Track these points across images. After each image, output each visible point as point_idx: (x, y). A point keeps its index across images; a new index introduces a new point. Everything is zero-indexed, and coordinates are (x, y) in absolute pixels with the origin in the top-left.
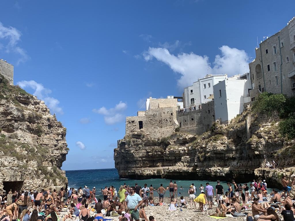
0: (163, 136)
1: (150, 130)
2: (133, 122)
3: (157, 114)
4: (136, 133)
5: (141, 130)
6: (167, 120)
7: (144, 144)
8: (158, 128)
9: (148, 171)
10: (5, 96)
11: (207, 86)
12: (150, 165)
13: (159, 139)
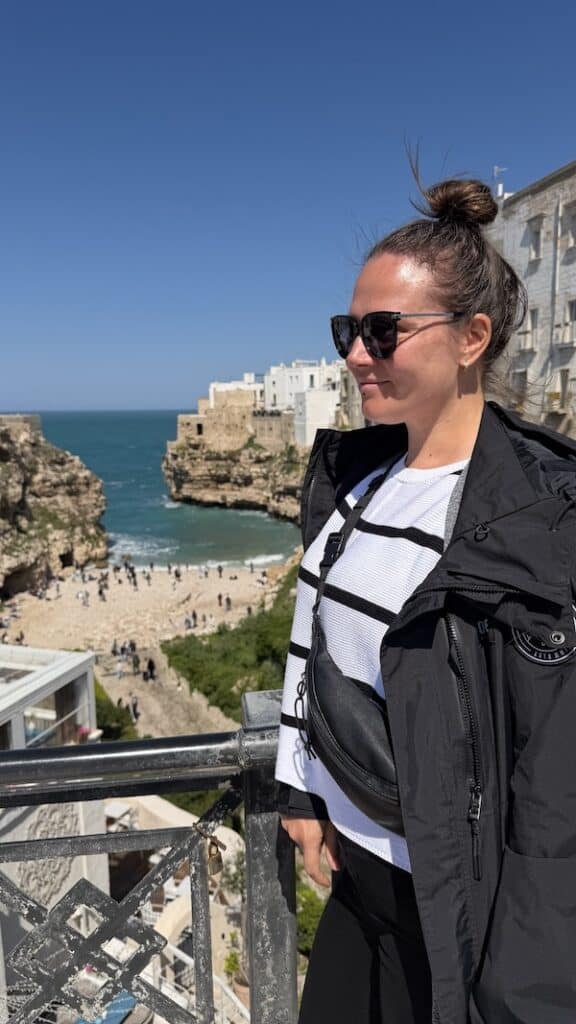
0: (231, 448)
1: (213, 438)
2: (188, 424)
3: (224, 414)
4: (193, 442)
5: (201, 437)
6: (237, 426)
7: (204, 457)
8: (225, 435)
11: (294, 379)
12: (214, 486)
13: (225, 452)
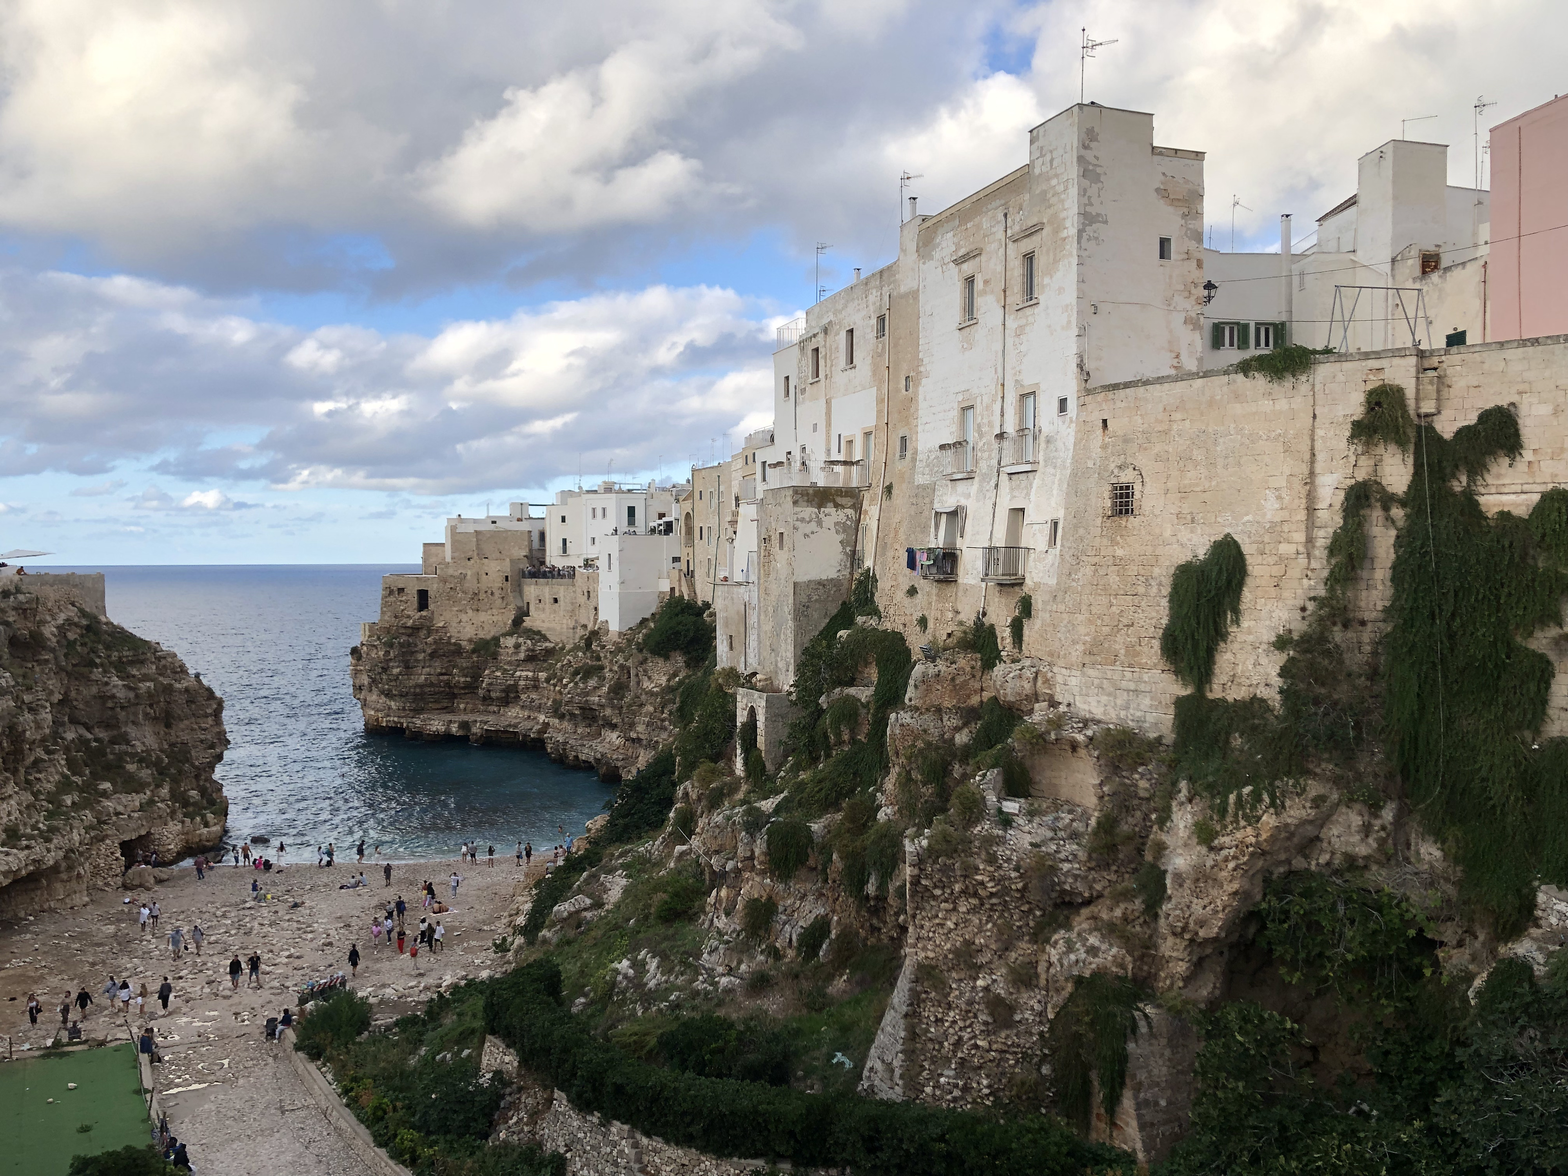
0: (482, 635)
1: (447, 615)
2: (401, 590)
3: (469, 573)
4: (410, 623)
5: (424, 613)
6: (492, 594)
7: (429, 651)
8: (470, 612)
9: (436, 725)
10: (98, 661)
11: (599, 513)
12: (445, 705)
13: (470, 641)
